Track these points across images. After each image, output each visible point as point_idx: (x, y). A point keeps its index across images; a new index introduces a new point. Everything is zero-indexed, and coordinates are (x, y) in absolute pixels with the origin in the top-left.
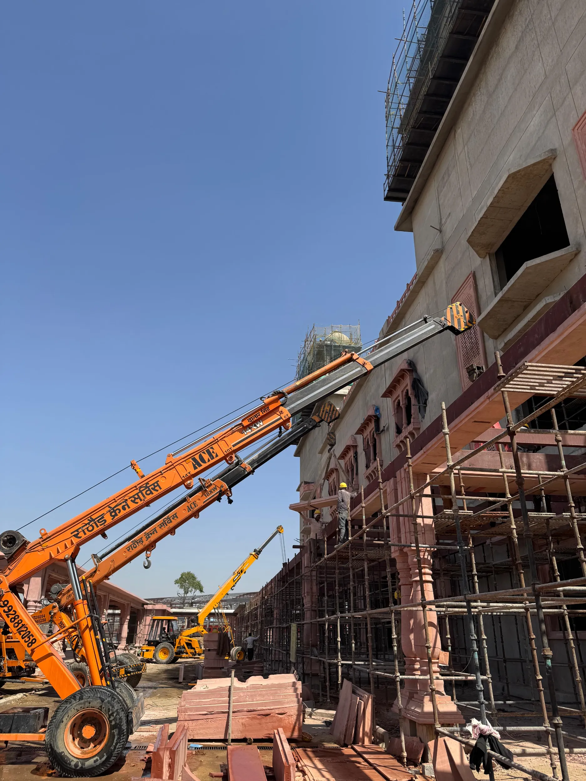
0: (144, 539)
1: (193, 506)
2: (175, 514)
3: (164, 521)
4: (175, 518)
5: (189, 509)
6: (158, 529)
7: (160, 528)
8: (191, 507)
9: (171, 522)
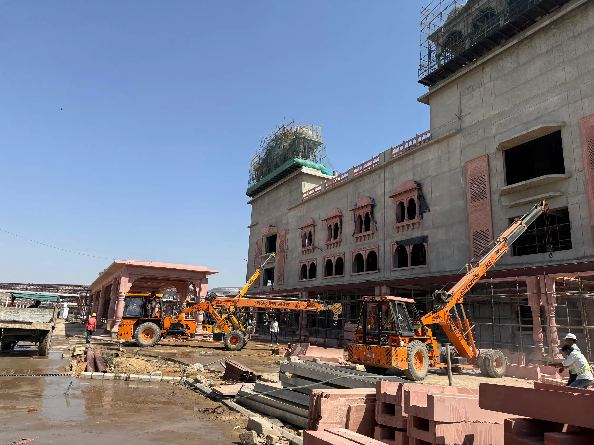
0: (268, 304)
1: (299, 306)
2: (289, 304)
3: (282, 303)
4: (288, 306)
5: (296, 307)
6: (277, 304)
7: (278, 304)
8: (298, 306)
9: (285, 305)
